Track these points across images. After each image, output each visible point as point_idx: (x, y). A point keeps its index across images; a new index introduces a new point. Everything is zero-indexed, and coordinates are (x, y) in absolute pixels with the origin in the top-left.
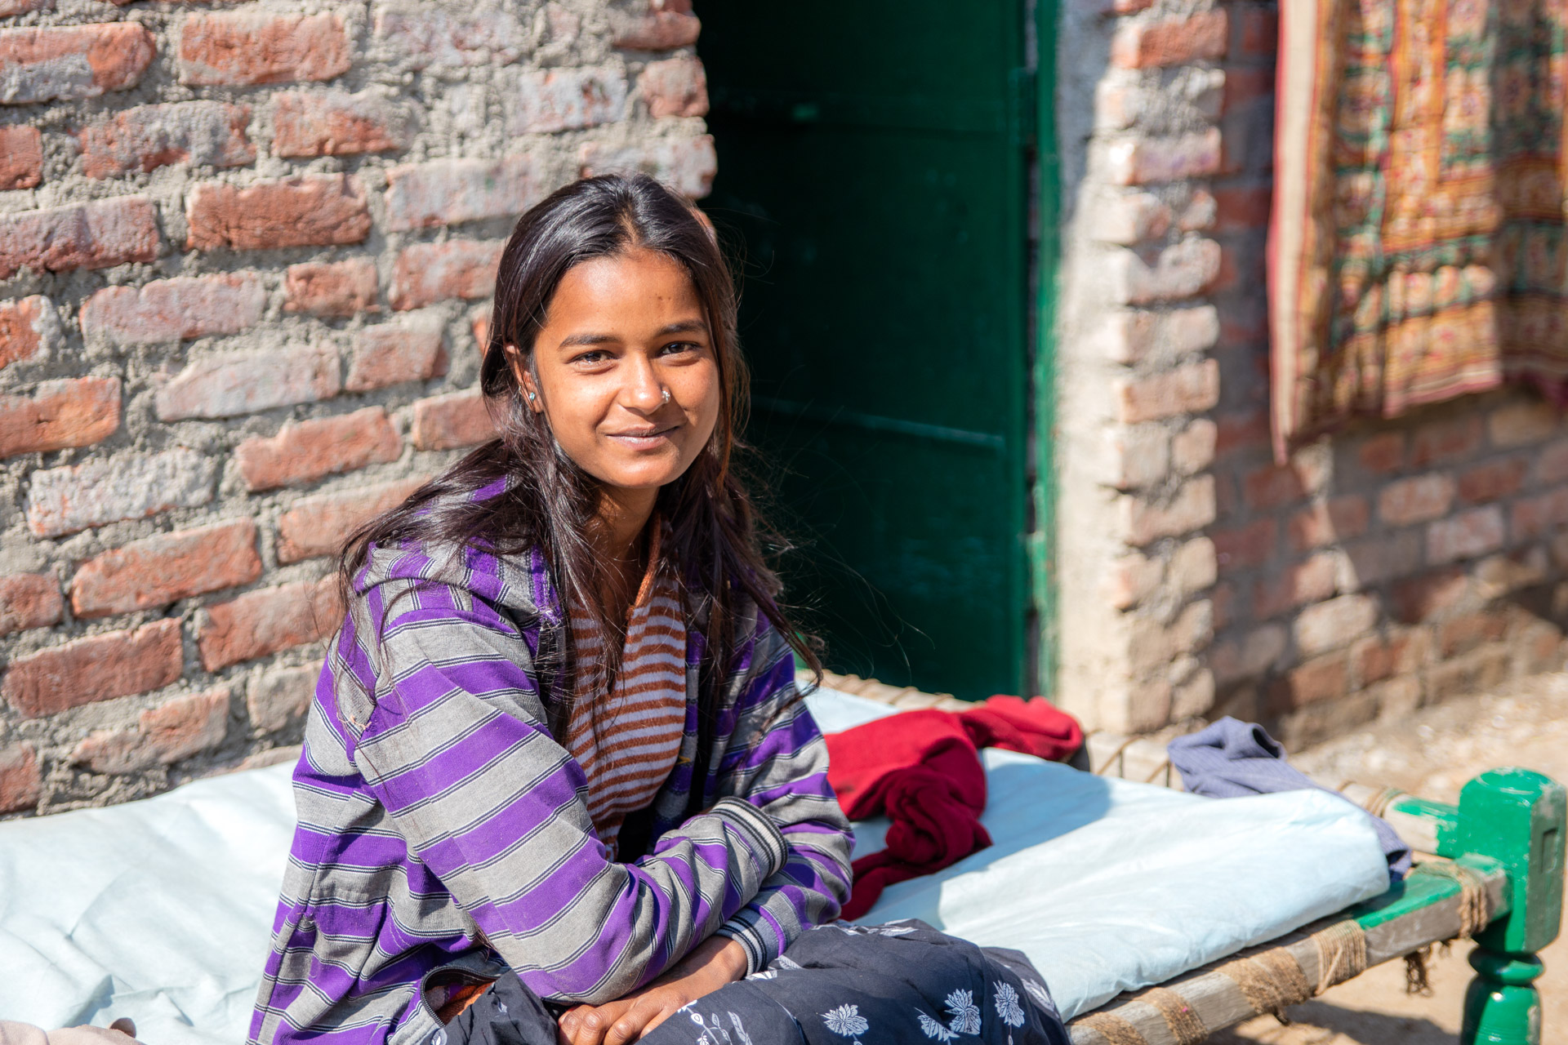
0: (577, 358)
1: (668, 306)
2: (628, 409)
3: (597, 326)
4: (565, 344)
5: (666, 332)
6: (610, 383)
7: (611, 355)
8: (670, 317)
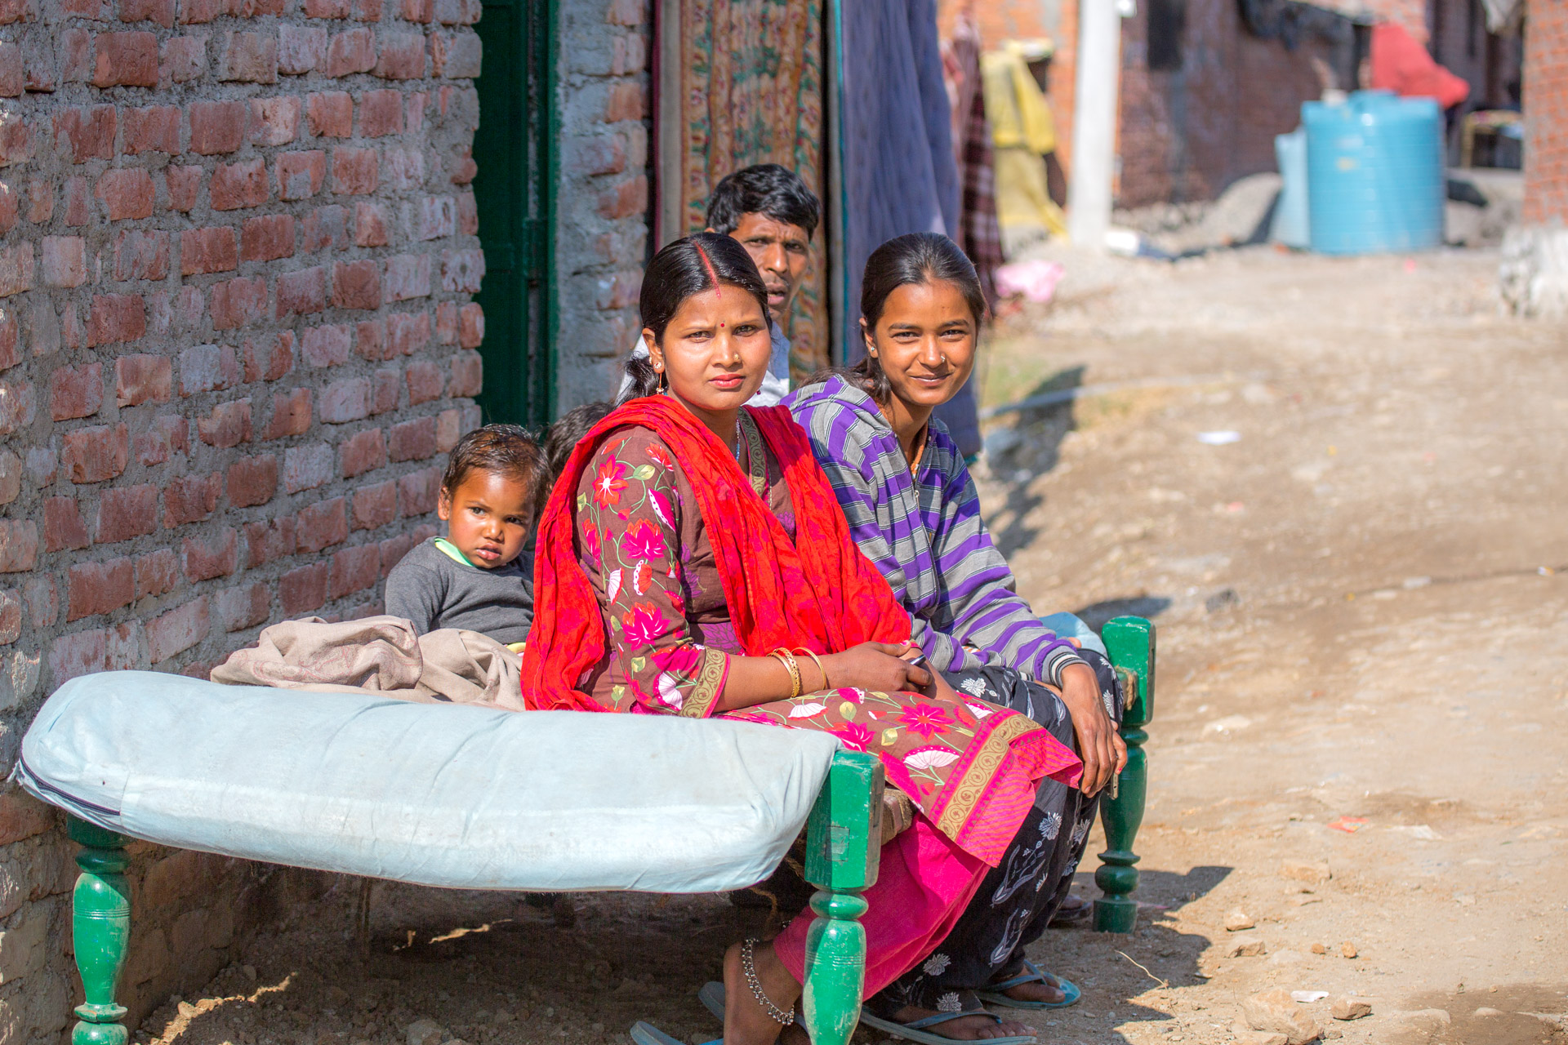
0: (897, 335)
1: (947, 312)
2: (923, 365)
3: (909, 320)
4: (892, 327)
5: (947, 325)
6: (915, 349)
7: (915, 335)
8: (947, 318)
